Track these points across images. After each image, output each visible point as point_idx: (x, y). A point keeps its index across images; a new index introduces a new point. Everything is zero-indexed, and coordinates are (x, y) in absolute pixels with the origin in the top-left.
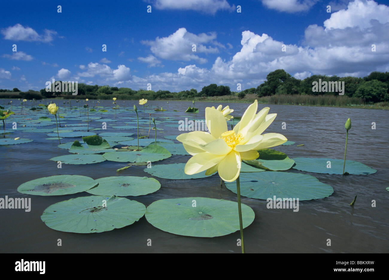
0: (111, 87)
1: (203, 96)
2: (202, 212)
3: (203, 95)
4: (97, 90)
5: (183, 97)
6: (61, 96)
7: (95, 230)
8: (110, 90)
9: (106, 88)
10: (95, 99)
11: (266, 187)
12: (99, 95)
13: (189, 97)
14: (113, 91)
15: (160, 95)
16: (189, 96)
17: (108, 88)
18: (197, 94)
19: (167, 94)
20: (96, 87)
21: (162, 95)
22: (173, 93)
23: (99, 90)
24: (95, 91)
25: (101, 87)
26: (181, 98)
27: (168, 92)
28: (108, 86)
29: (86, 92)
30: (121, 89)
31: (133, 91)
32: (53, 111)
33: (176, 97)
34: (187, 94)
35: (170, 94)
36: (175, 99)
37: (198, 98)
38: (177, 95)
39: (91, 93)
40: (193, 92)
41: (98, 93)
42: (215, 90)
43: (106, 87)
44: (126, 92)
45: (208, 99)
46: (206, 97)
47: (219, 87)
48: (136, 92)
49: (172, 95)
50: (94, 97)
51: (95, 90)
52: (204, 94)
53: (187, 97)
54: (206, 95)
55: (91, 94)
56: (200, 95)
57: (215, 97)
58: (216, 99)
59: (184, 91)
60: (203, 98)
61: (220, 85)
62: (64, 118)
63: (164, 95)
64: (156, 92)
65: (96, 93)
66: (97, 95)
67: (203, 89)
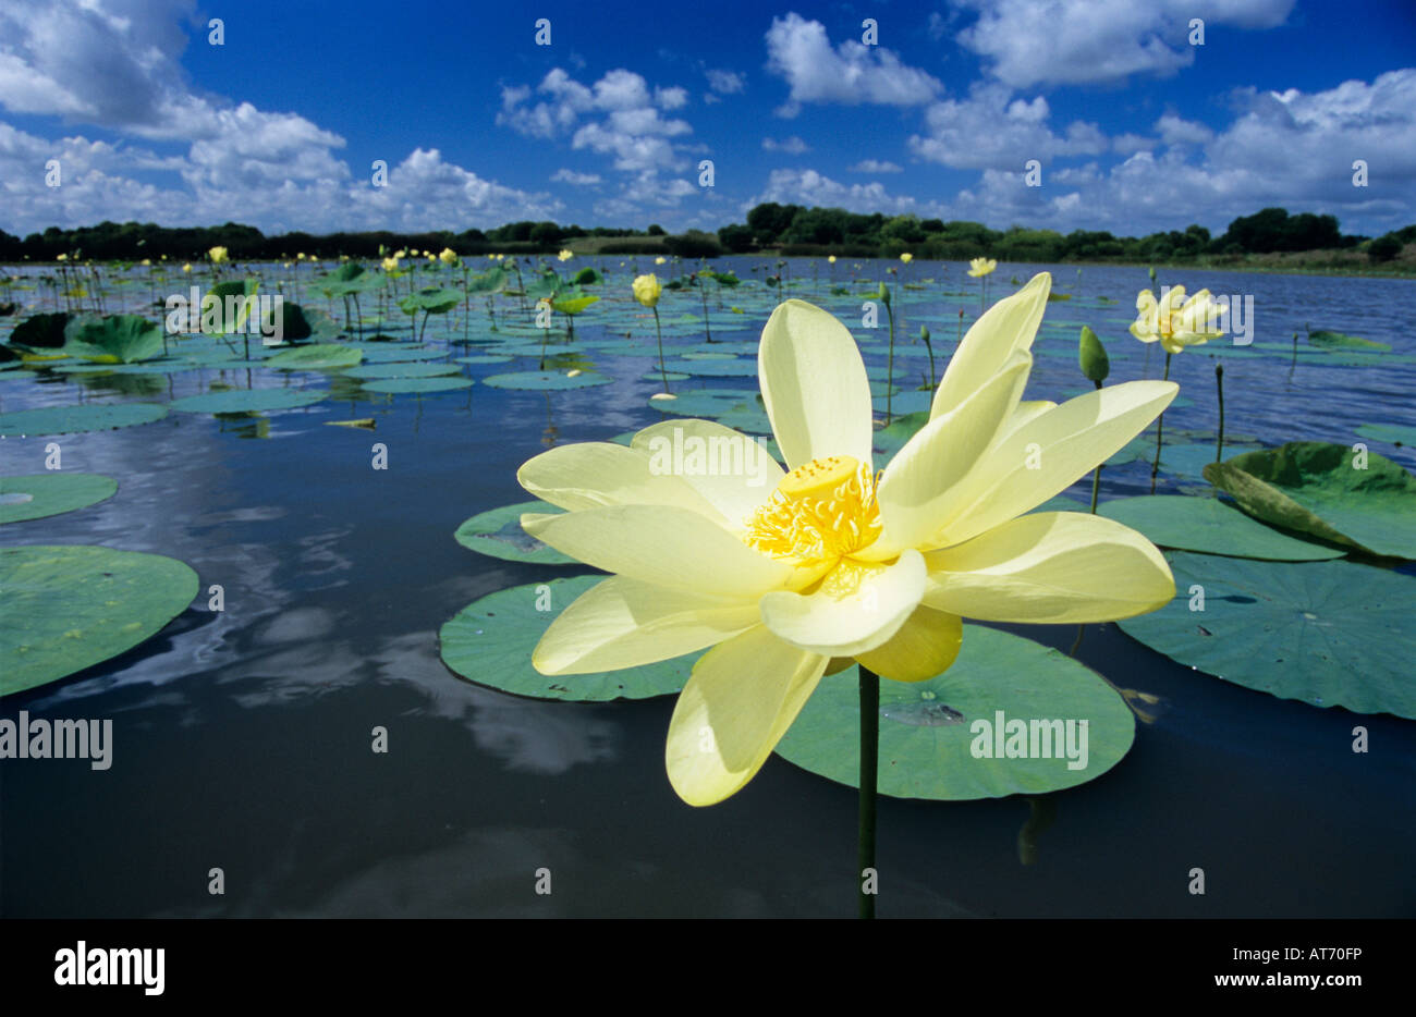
0: (921, 221)
1: (1230, 252)
2: (936, 694)
3: (1228, 247)
4: (878, 229)
5: (1157, 256)
6: (774, 248)
7: (562, 689)
8: (918, 228)
9: (905, 223)
10: (872, 255)
11: (1267, 631)
12: (884, 245)
13: (1180, 255)
14: (926, 232)
15: (1080, 245)
16: (1179, 250)
17: (911, 224)
18: (1208, 244)
19: (1102, 244)
20: (878, 220)
21: (1085, 248)
22: (1122, 241)
23: (885, 227)
24: (874, 231)
25: (892, 219)
26: (1151, 256)
27: (1106, 237)
28: (914, 216)
29: (847, 236)
30: (955, 226)
31: (992, 234)
32: (647, 296)
33: (1133, 253)
34: (1171, 246)
35: (1112, 243)
36: (1128, 261)
37: (1210, 258)
38: (1136, 247)
39: (860, 237)
40: (1193, 235)
41: (880, 237)
42: (1279, 229)
43: (907, 219)
44: (967, 236)
45: (1249, 262)
46: (1240, 256)
47: (1294, 218)
48: (1001, 236)
49: (1120, 245)
50: (867, 249)
51: (872, 227)
52: (1236, 244)
53: (1170, 253)
54: (1241, 247)
55: (862, 242)
56: (1218, 247)
57: (1275, 256)
58: (1280, 262)
59: (1162, 235)
60: (1228, 256)
61: (1298, 213)
62: (745, 313)
63: (1092, 247)
64: (1065, 234)
65: (876, 239)
66: (878, 244)
67: (1231, 227)
